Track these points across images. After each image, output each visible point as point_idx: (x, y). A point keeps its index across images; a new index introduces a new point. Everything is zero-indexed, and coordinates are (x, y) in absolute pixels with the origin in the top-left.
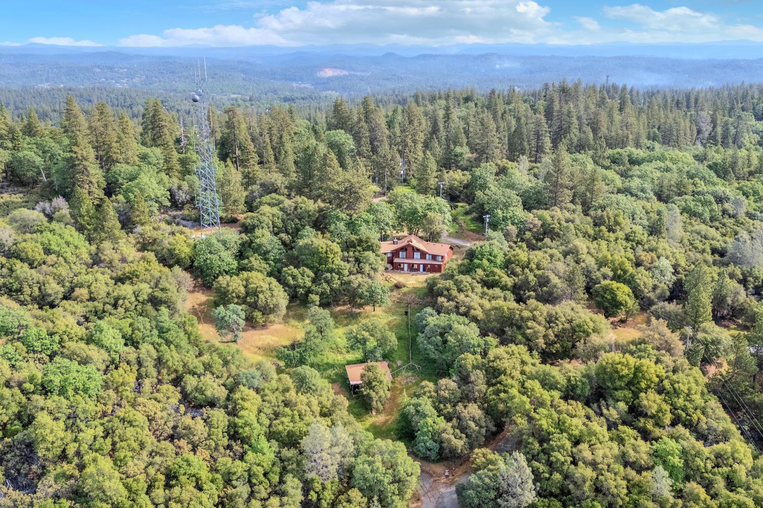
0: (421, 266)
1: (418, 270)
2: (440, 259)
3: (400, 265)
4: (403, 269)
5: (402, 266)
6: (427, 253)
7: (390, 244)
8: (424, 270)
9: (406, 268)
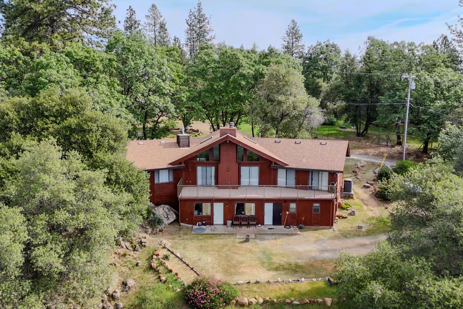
0: (269, 208)
1: (258, 219)
2: (324, 182)
3: (199, 208)
4: (209, 220)
5: (206, 209)
6: (283, 166)
7: (170, 145)
8: (277, 220)
9: (219, 217)
